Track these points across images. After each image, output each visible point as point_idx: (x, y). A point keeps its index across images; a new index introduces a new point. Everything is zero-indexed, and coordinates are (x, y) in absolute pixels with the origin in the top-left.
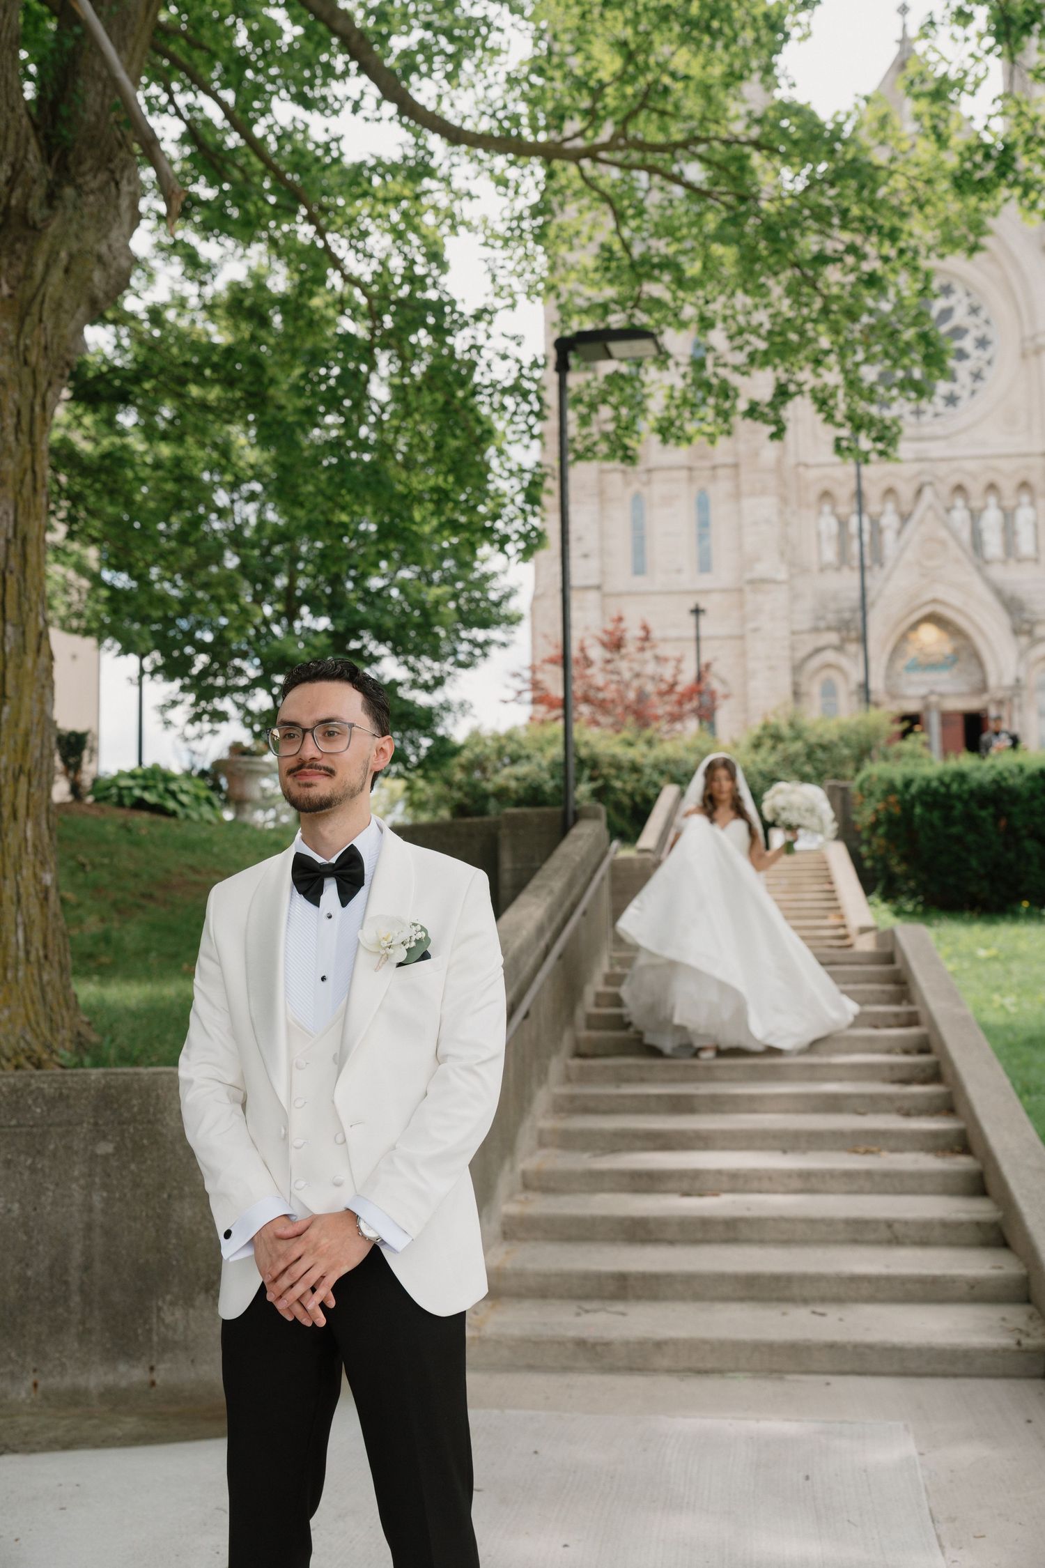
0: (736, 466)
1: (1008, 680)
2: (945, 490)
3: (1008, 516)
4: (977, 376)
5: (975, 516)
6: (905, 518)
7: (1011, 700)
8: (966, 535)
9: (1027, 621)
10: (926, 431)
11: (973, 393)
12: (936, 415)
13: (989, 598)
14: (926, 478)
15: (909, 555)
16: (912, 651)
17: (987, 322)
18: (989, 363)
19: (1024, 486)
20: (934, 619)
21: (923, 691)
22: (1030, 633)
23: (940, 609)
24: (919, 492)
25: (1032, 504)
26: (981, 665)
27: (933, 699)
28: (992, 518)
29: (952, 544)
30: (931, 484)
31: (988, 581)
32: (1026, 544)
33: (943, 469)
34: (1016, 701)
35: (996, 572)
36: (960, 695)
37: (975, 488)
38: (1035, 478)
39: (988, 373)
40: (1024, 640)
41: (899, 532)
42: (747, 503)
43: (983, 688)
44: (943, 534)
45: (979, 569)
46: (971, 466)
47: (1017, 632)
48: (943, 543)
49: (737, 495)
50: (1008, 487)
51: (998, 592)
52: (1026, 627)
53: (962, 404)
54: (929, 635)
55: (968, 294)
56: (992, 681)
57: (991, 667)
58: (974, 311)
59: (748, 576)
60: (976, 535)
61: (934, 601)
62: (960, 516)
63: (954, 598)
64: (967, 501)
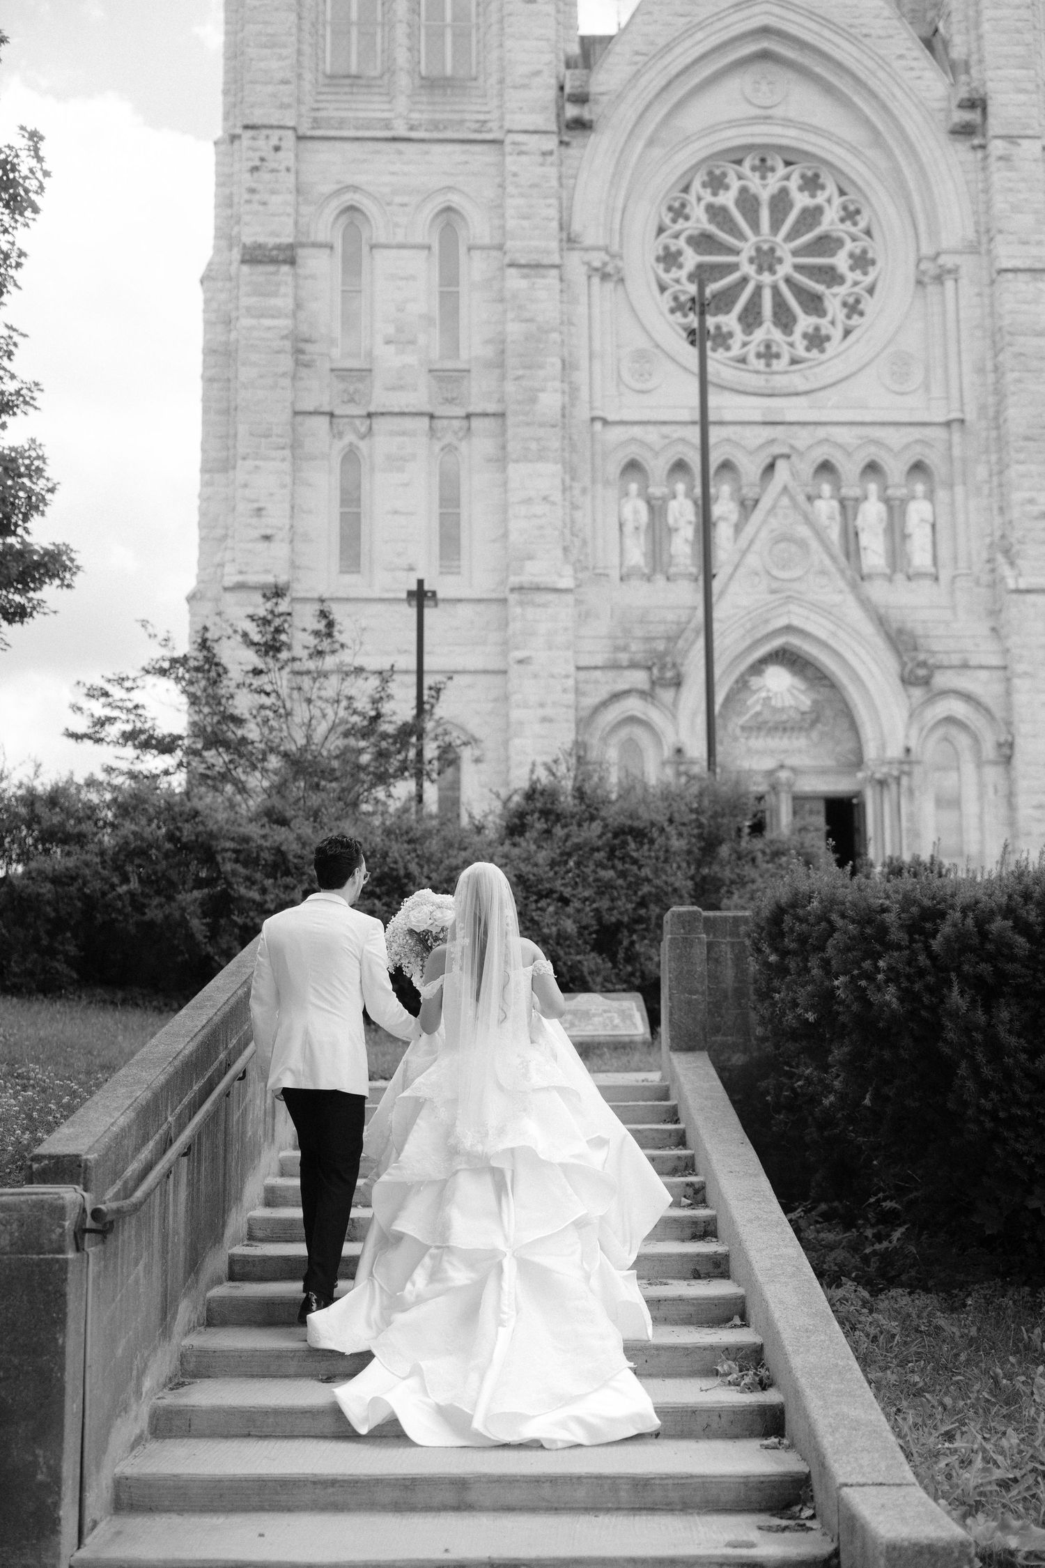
0: (502, 415)
1: (894, 751)
2: (806, 468)
3: (895, 510)
4: (853, 308)
5: (848, 508)
6: (747, 506)
7: (898, 780)
8: (834, 534)
9: (924, 664)
10: (780, 382)
11: (847, 333)
12: (794, 361)
13: (868, 629)
14: (777, 450)
15: (752, 560)
16: (754, 704)
17: (868, 233)
18: (871, 291)
19: (918, 468)
20: (787, 658)
21: (768, 763)
22: (926, 682)
23: (795, 641)
24: (771, 467)
25: (930, 496)
26: (854, 727)
27: (783, 775)
28: (872, 513)
29: (814, 545)
30: (788, 457)
31: (865, 603)
32: (920, 557)
33: (802, 438)
34: (905, 781)
35: (878, 591)
36: (823, 772)
37: (850, 469)
38: (933, 459)
39: (868, 304)
40: (918, 693)
41: (738, 529)
42: (516, 471)
43: (858, 761)
44: (803, 531)
45: (854, 587)
46: (844, 435)
47: (907, 681)
48: (802, 544)
49: (501, 460)
50: (895, 469)
51: (881, 621)
52: (922, 672)
53: (831, 348)
54: (778, 681)
55: (842, 193)
56: (871, 752)
57: (868, 732)
58: (850, 215)
59: (514, 580)
60: (851, 537)
61: (789, 629)
62: (826, 508)
63: (817, 626)
64: (837, 487)
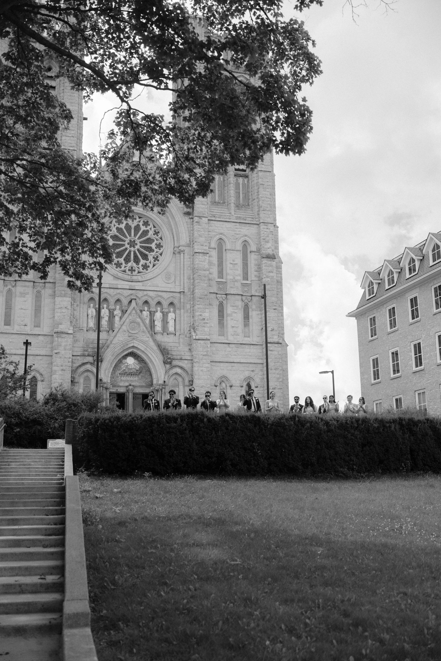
0: (55, 283)
1: (161, 382)
2: (140, 302)
3: (165, 315)
4: (156, 259)
5: (152, 314)
6: (124, 312)
7: (162, 390)
8: (148, 321)
9: (170, 358)
10: (135, 278)
11: (154, 266)
12: (139, 272)
13: (155, 348)
14: (133, 297)
15: (124, 327)
16: (123, 367)
17: (161, 238)
18: (161, 254)
19: (172, 304)
20: (132, 354)
21: (127, 384)
22: (170, 363)
23: (135, 350)
24: (131, 302)
25: (174, 312)
26: (151, 375)
27: (131, 387)
28: (158, 315)
29: (141, 324)
30: (135, 299)
31: (155, 341)
32: (171, 329)
33: (140, 294)
34: (163, 390)
35: (159, 337)
36: (141, 387)
37: (153, 303)
38: (176, 302)
39: (160, 258)
40: (168, 366)
41: (121, 318)
42: (58, 299)
43: (152, 385)
44: (139, 320)
45: (152, 336)
46: (151, 294)
47: (165, 363)
48: (138, 324)
49: (54, 296)
50: (165, 304)
51: (159, 346)
52: (169, 360)
53: (149, 269)
54: (130, 361)
55: (154, 227)
56: (155, 382)
57: (154, 376)
58: (156, 233)
59: (56, 330)
60: (152, 322)
61: (133, 347)
62: (146, 313)
63: (141, 347)
64: (149, 308)
